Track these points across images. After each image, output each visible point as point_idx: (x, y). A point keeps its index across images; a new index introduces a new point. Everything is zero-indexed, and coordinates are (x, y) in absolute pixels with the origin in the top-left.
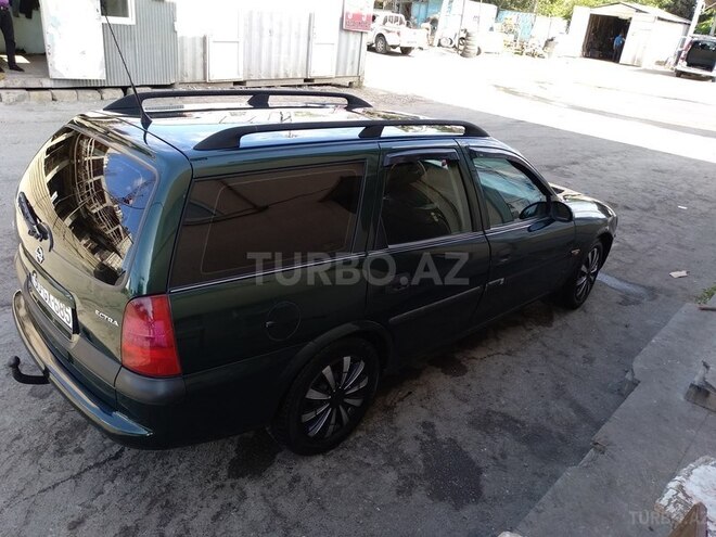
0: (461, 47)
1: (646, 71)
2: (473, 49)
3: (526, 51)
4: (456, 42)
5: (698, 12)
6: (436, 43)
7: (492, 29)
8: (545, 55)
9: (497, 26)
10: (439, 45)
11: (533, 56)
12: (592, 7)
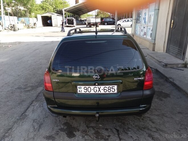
0: (13, 29)
1: (59, 27)
2: (17, 29)
3: (30, 27)
4: (10, 28)
5: (64, 13)
6: (4, 29)
7: (18, 23)
8: (36, 27)
9: (19, 22)
10: (5, 29)
11: (32, 28)
12: (41, 14)
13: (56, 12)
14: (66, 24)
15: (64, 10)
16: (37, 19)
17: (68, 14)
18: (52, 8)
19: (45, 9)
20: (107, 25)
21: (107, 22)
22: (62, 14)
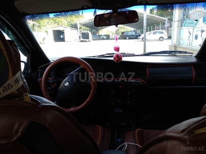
5: (79, 27)
8: (44, 43)
11: (40, 43)
12: (52, 28)
13: (70, 25)
14: (80, 39)
15: (79, 23)
16: (47, 33)
17: (83, 28)
18: (66, 22)
19: (58, 22)
20: (128, 39)
21: (129, 36)
22: (77, 28)
